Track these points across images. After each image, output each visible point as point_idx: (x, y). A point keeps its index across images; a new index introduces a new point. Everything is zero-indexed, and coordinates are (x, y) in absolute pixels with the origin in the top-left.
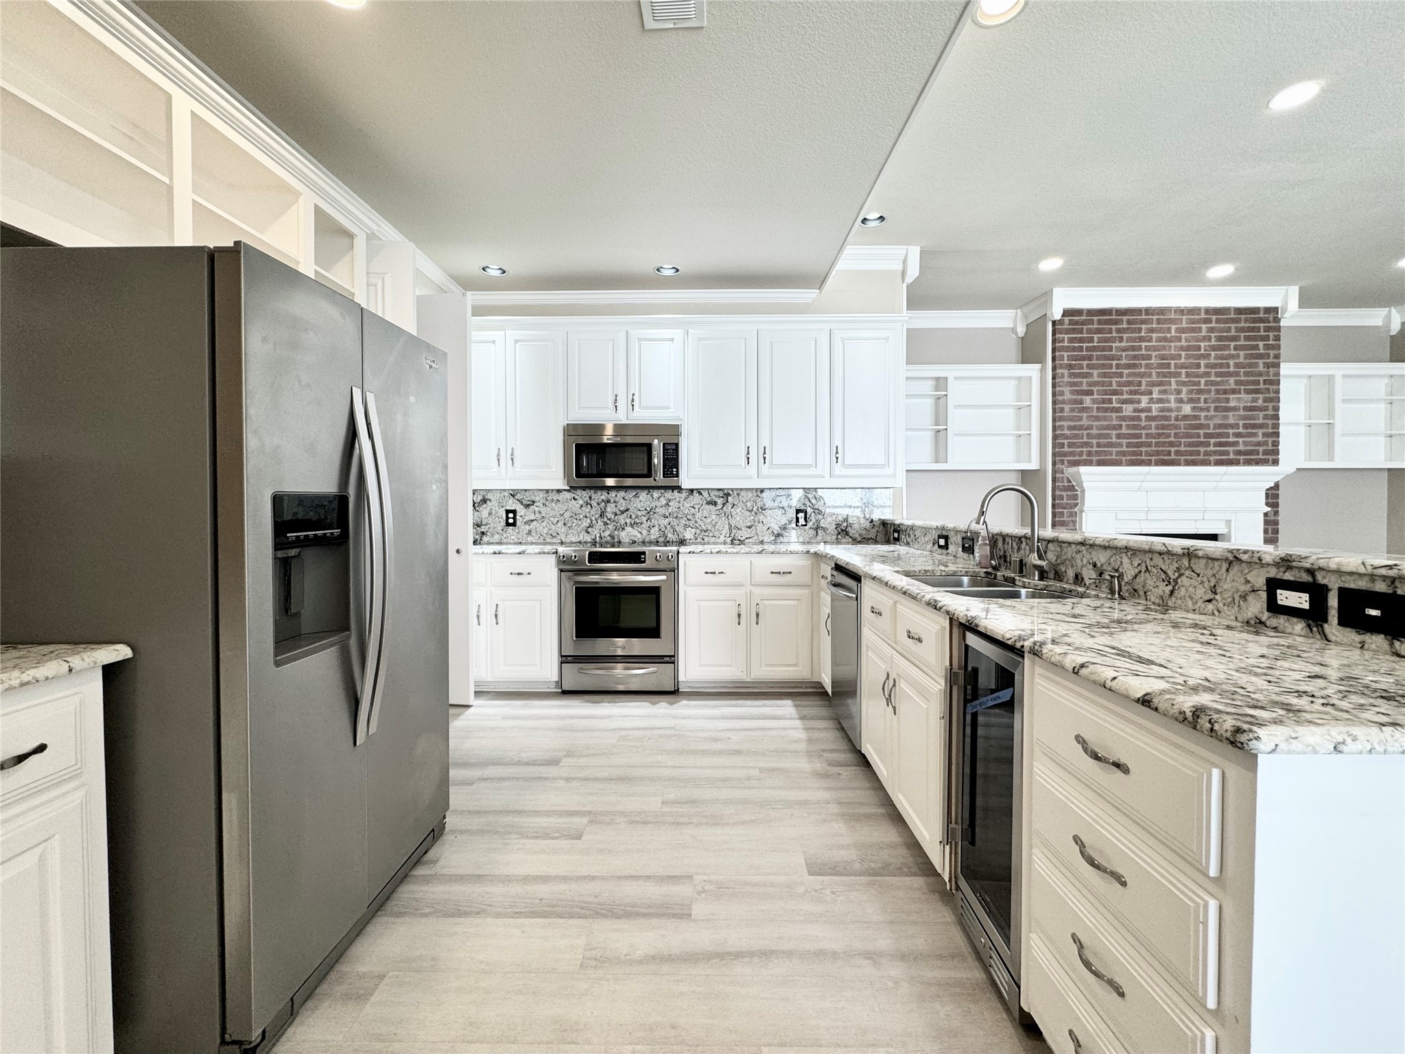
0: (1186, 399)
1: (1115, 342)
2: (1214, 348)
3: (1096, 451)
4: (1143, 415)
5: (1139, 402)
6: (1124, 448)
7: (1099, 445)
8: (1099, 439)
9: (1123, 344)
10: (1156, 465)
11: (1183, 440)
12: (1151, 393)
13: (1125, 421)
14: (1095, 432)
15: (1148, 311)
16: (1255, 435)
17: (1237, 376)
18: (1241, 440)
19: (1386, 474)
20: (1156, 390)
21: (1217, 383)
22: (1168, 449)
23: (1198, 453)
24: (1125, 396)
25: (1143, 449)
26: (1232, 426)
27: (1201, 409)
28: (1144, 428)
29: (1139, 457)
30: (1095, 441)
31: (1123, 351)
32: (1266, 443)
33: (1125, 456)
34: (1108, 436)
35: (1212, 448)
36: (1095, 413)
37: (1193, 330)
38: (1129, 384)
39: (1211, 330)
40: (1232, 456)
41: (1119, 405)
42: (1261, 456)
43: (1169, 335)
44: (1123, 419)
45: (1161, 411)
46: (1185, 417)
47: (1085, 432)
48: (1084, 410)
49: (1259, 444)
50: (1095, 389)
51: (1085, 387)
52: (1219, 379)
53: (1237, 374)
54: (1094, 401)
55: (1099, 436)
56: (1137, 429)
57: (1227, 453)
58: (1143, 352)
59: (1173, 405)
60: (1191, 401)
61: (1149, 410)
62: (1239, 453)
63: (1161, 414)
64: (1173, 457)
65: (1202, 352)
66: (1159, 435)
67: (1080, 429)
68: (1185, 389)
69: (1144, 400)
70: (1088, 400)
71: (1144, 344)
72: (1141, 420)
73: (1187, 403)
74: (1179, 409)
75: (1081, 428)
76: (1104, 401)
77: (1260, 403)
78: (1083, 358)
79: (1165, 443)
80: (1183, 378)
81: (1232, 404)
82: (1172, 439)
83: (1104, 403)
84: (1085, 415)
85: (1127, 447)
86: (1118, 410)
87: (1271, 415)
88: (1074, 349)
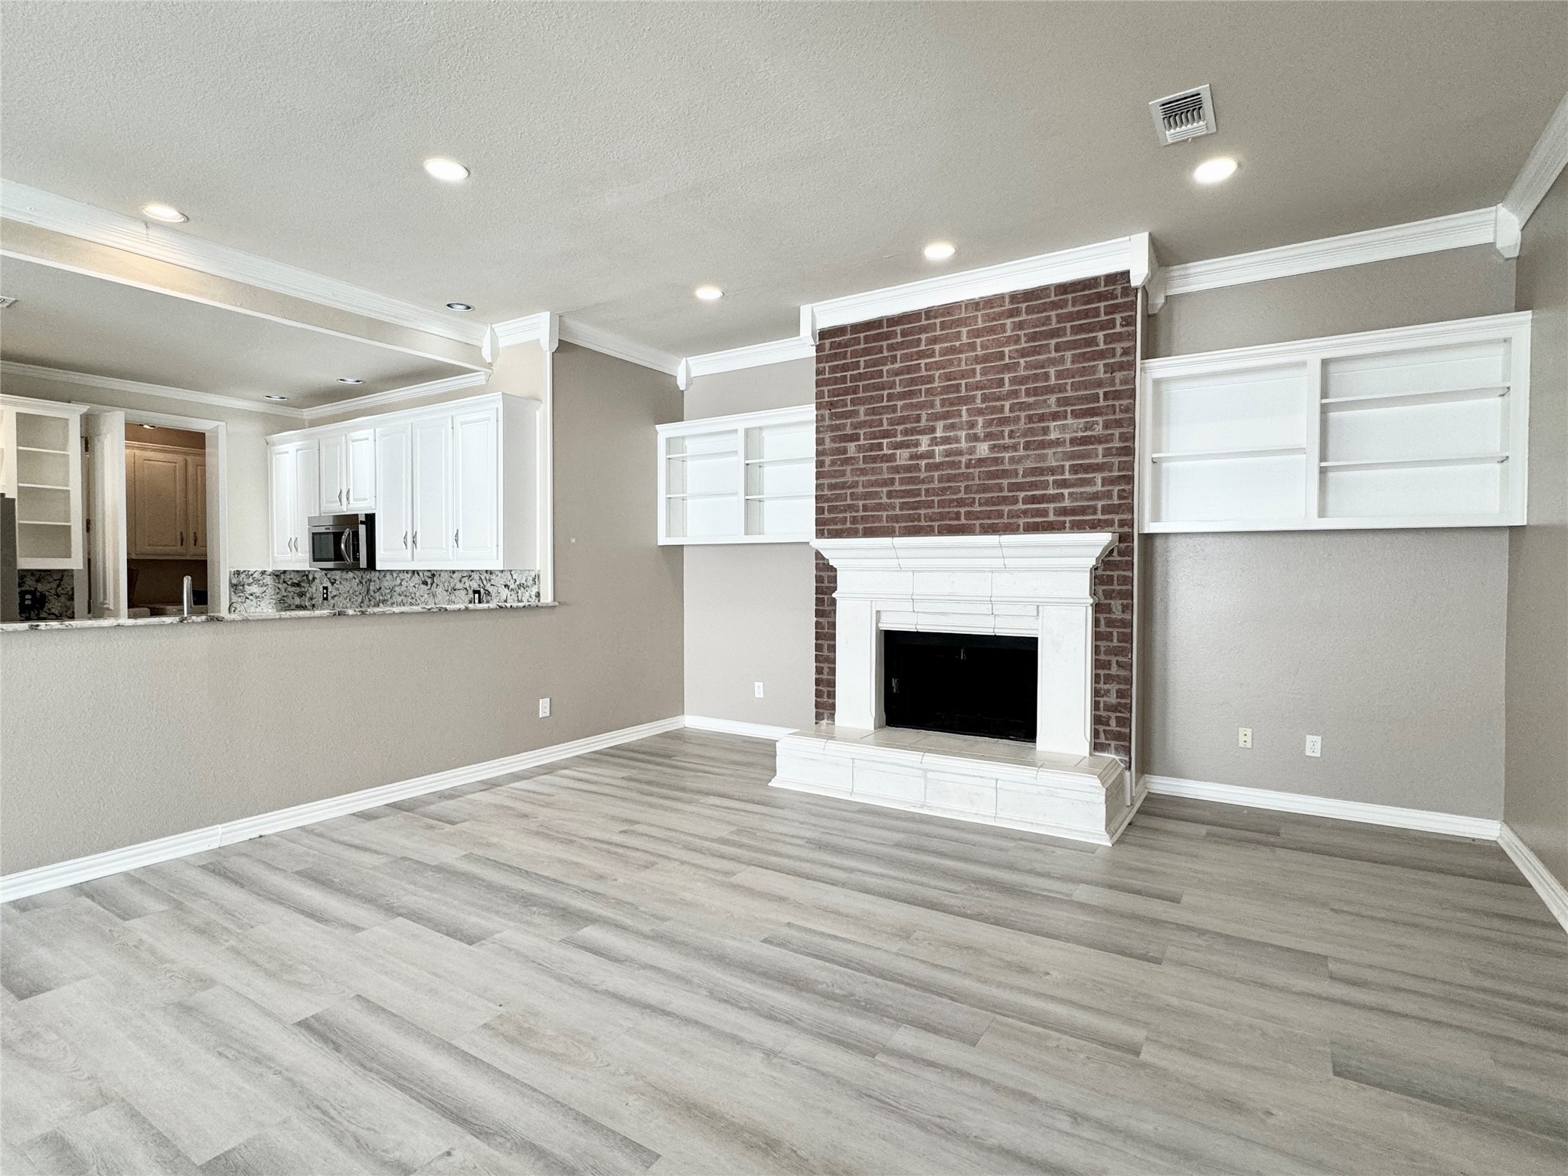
0: (982, 435)
1: (886, 364)
2: (1023, 353)
3: (862, 517)
4: (923, 463)
5: (917, 444)
6: (898, 512)
7: (865, 508)
8: (865, 499)
9: (897, 366)
10: (902, 535)
11: (977, 496)
12: (933, 430)
13: (899, 473)
14: (860, 490)
15: (929, 313)
16: (1090, 482)
17: (1060, 391)
18: (1066, 492)
19: (1506, 535)
20: (940, 425)
21: (1029, 406)
22: (955, 510)
23: (1000, 514)
24: (899, 438)
25: (922, 512)
26: (1052, 471)
27: (1005, 448)
28: (923, 482)
29: (916, 523)
30: (861, 503)
31: (897, 375)
32: (1109, 495)
33: (897, 522)
34: (876, 495)
35: (1021, 506)
36: (861, 465)
37: (991, 330)
38: (903, 420)
39: (1020, 326)
40: (1052, 518)
41: (892, 451)
42: (1100, 516)
43: (958, 344)
44: (896, 470)
45: (947, 456)
46: (981, 462)
47: (849, 492)
48: (847, 461)
49: (1096, 496)
50: (862, 432)
51: (849, 431)
52: (1031, 400)
53: (1061, 389)
54: (859, 448)
55: (866, 496)
56: (914, 483)
57: (1044, 513)
58: (924, 373)
59: (964, 445)
60: (989, 436)
61: (930, 455)
62: (1064, 512)
63: (947, 459)
64: (963, 521)
65: (1007, 361)
66: (944, 490)
67: (843, 488)
68: (980, 420)
69: (925, 440)
70: (852, 447)
71: (923, 362)
72: (920, 470)
73: (984, 441)
74: (971, 451)
75: (843, 486)
76: (872, 448)
77: (1099, 430)
78: (846, 392)
79: (952, 501)
80: (979, 404)
81: (1053, 436)
82: (962, 495)
83: (871, 450)
84: (849, 468)
85: (901, 509)
86: (891, 458)
87: (1117, 448)
88: (836, 381)
